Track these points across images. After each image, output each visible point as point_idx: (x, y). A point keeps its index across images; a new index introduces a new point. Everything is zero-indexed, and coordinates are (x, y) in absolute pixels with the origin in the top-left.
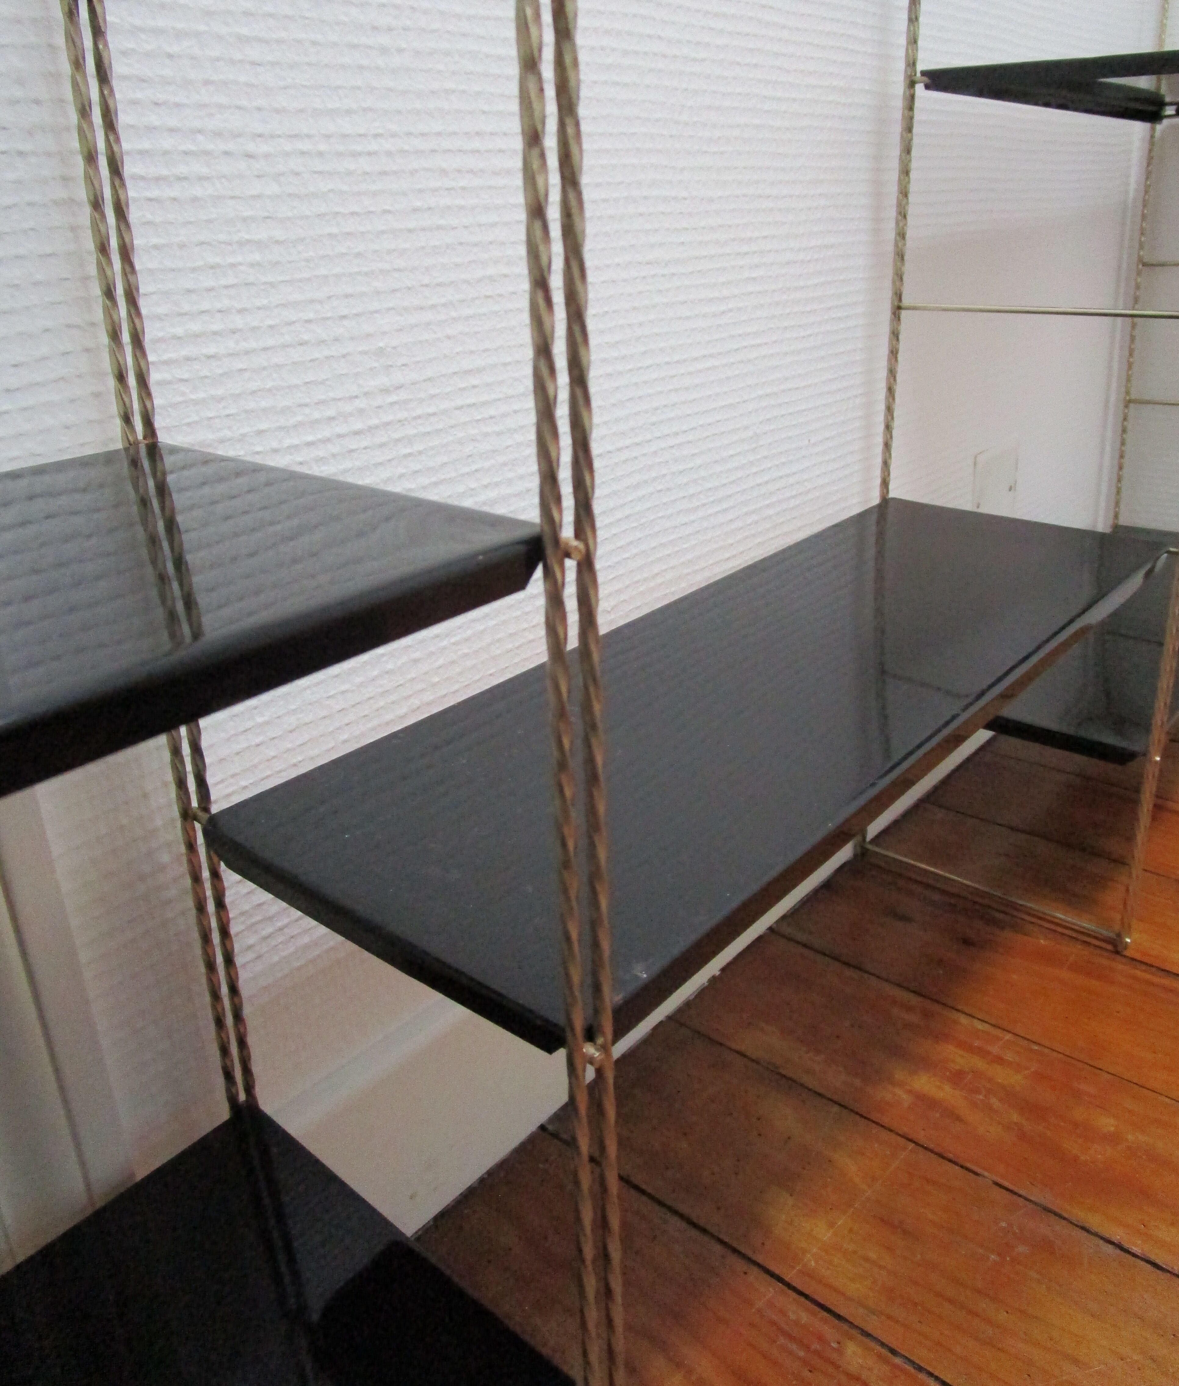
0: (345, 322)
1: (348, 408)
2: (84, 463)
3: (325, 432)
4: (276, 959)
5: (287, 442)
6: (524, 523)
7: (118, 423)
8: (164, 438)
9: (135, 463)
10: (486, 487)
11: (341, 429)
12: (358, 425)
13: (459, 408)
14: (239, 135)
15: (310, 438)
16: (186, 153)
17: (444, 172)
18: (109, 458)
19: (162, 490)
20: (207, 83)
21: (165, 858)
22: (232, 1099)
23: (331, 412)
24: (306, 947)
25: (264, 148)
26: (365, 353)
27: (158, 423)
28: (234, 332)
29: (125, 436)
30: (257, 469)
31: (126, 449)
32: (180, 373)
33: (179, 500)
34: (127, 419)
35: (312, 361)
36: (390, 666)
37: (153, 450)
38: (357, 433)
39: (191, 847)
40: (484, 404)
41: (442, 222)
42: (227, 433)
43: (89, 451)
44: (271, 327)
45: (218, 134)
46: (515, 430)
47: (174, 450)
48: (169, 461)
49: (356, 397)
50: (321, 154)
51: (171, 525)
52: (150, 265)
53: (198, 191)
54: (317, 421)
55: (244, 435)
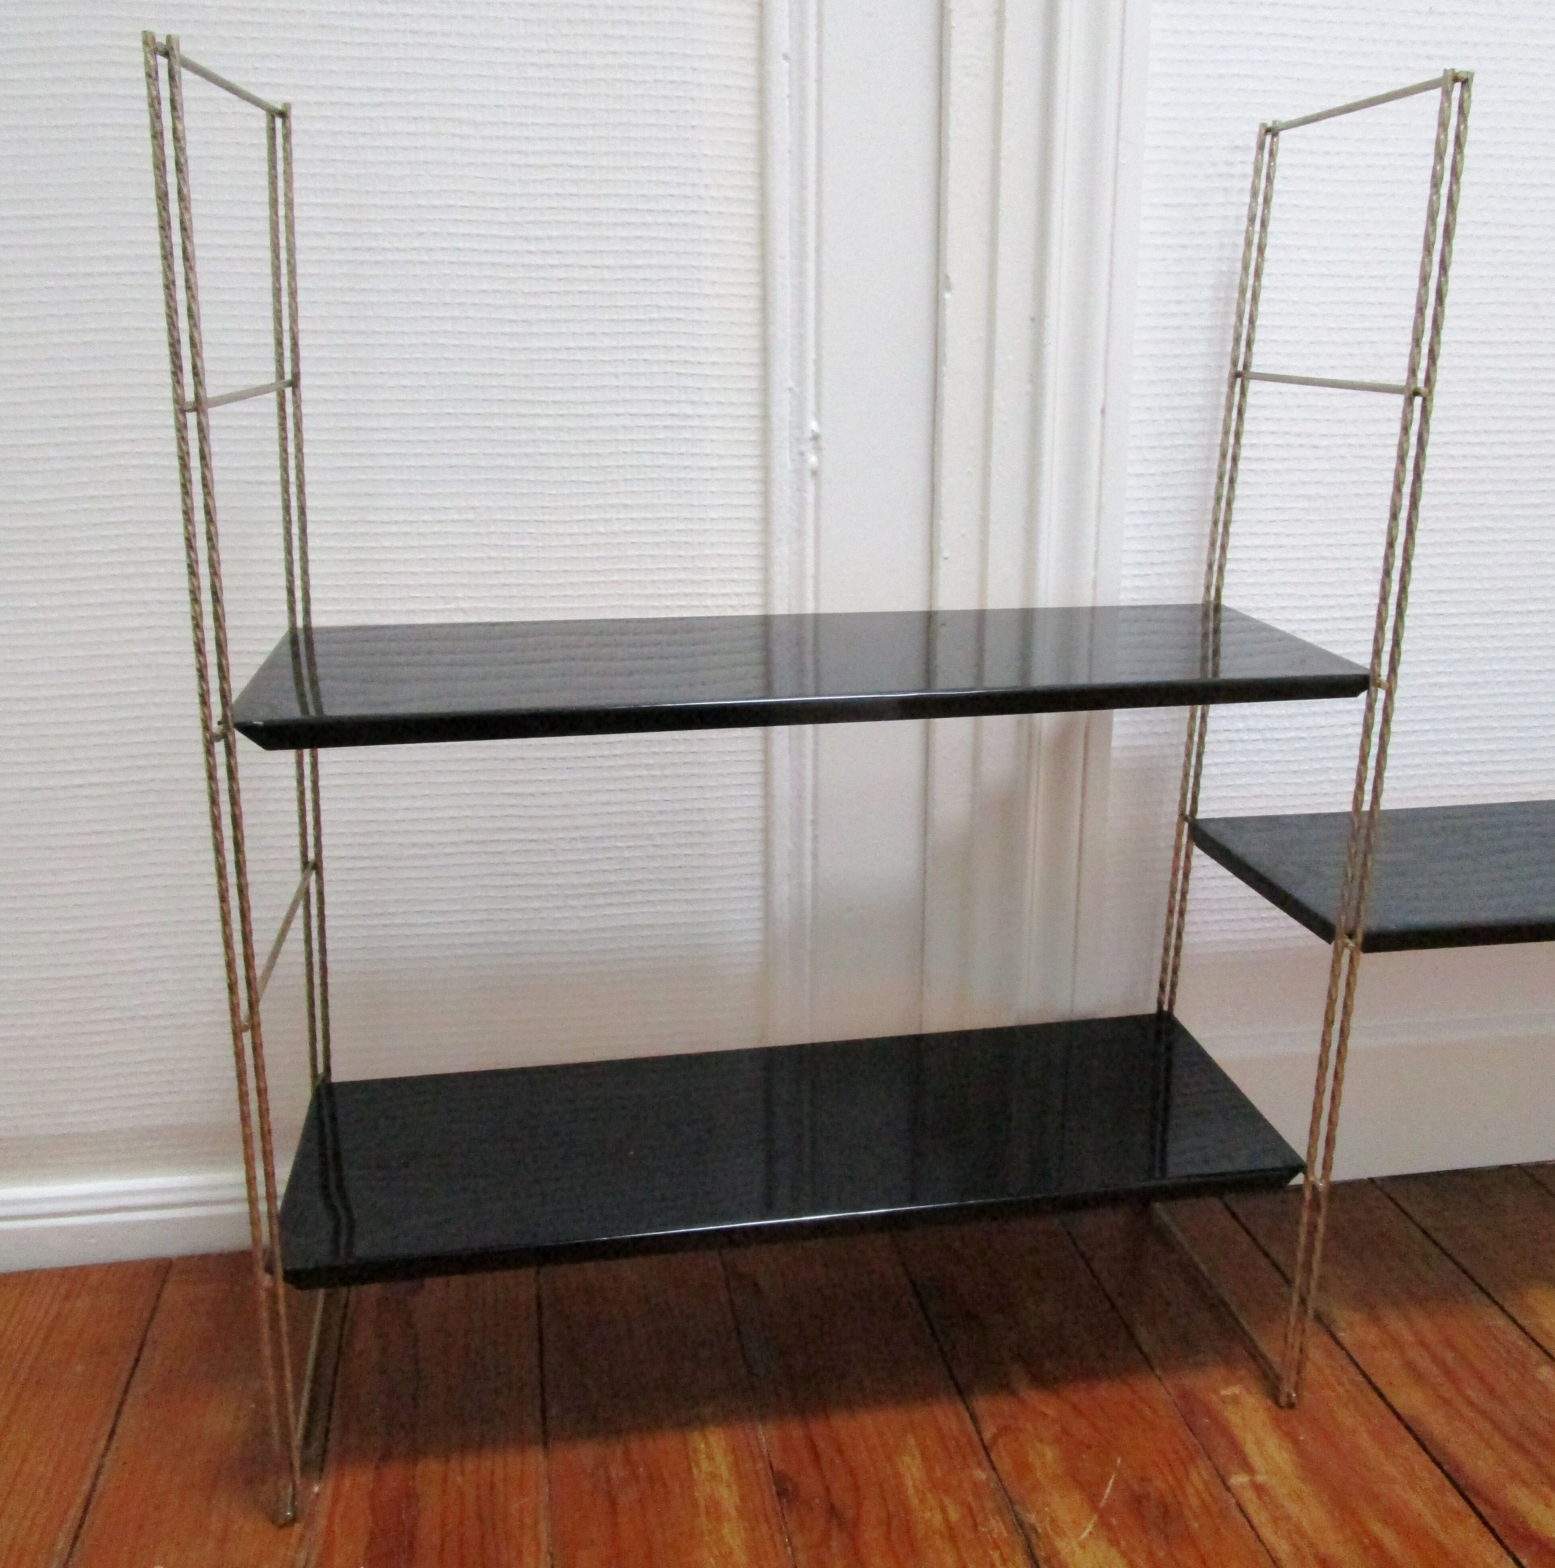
0: (1355, 548)
1: (1346, 602)
2: (1179, 607)
3: (1324, 615)
4: (1208, 939)
5: (1298, 617)
6: (1358, 667)
7: (1202, 589)
8: (1225, 602)
9: (1206, 615)
10: (1440, 673)
11: (1337, 614)
12: (1349, 614)
13: (1429, 615)
14: (1311, 435)
15: (1314, 617)
16: (1277, 445)
17: (1452, 457)
18: (1192, 608)
19: (1216, 631)
20: (1299, 406)
21: (1162, 845)
22: (1160, 1003)
23: (1332, 603)
24: (1229, 942)
25: (1326, 442)
26: (1365, 569)
27: (1224, 592)
28: (1281, 547)
29: (1204, 598)
30: (1273, 630)
31: (1203, 605)
32: (1244, 567)
33: (1224, 638)
34: (1208, 588)
35: (1327, 569)
36: (1333, 777)
37: (1218, 608)
38: (1347, 619)
39: (1179, 835)
40: (1452, 615)
41: (1444, 489)
42: (1261, 605)
43: (1183, 602)
44: (1305, 546)
45: (1298, 435)
46: (1473, 638)
47: (1228, 610)
48: (1224, 615)
49: (1351, 596)
50: (1362, 446)
51: (1216, 652)
52: (1241, 505)
53: (1279, 466)
54: (1321, 607)
55: (1272, 608)
